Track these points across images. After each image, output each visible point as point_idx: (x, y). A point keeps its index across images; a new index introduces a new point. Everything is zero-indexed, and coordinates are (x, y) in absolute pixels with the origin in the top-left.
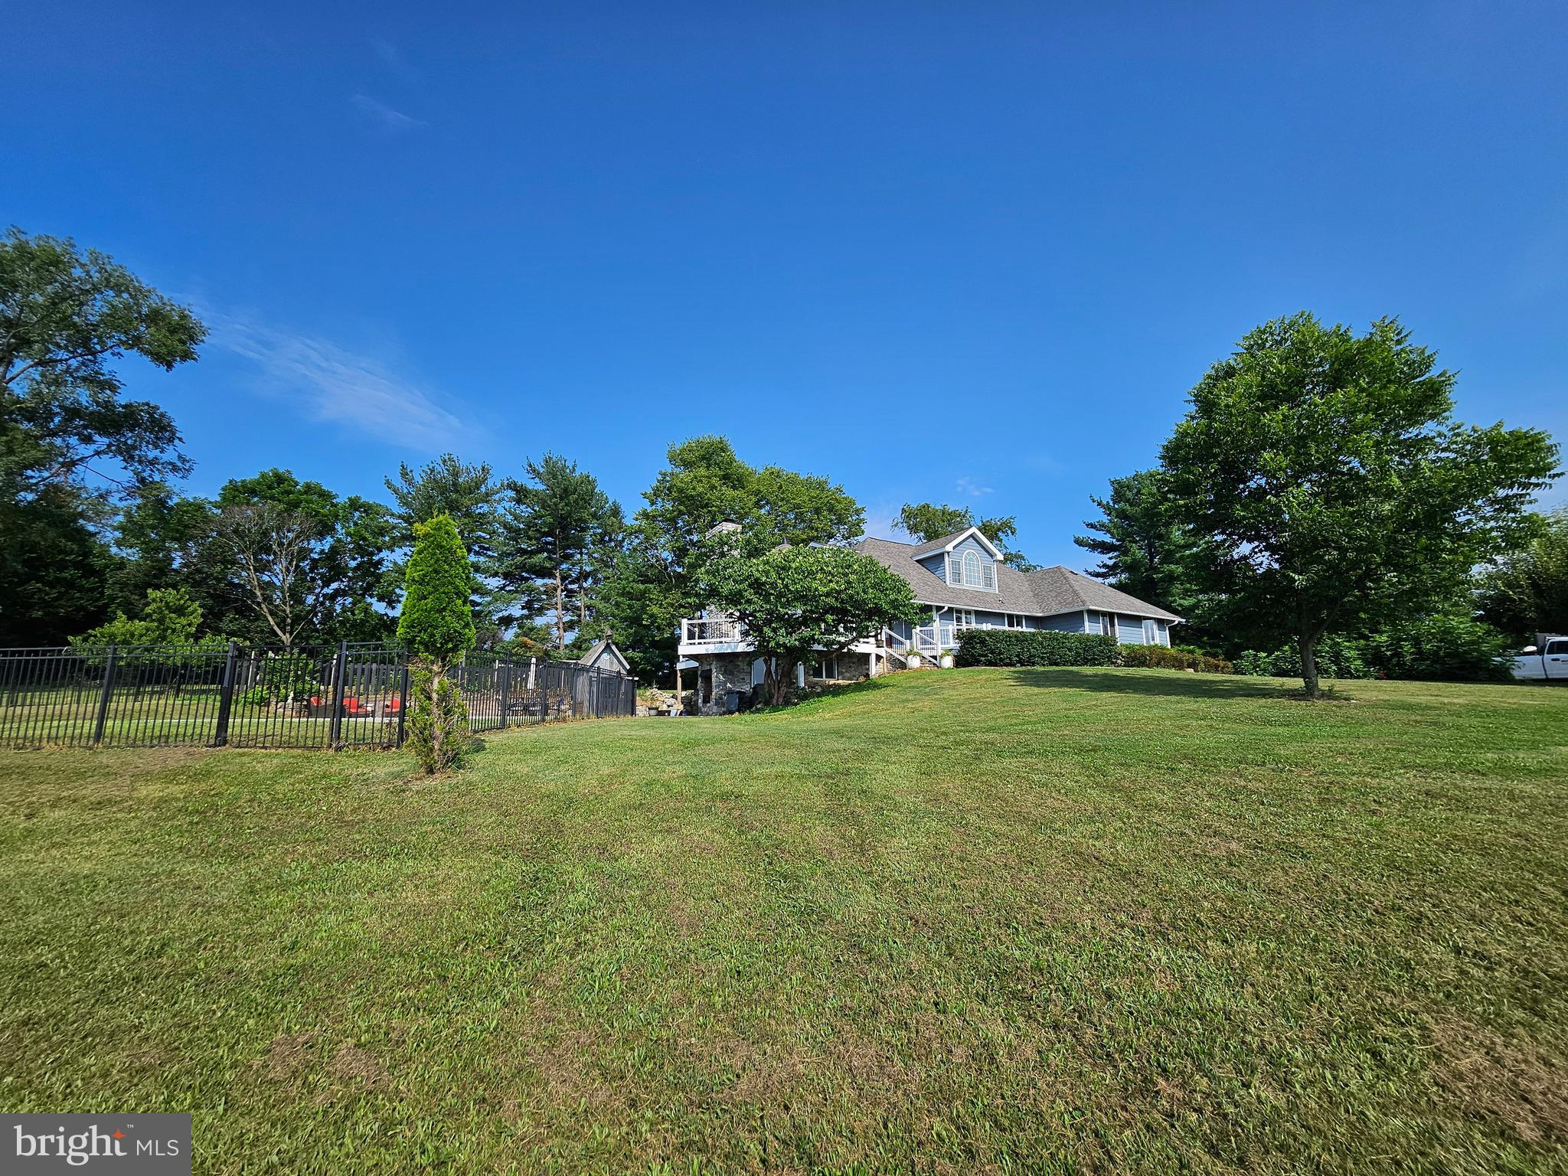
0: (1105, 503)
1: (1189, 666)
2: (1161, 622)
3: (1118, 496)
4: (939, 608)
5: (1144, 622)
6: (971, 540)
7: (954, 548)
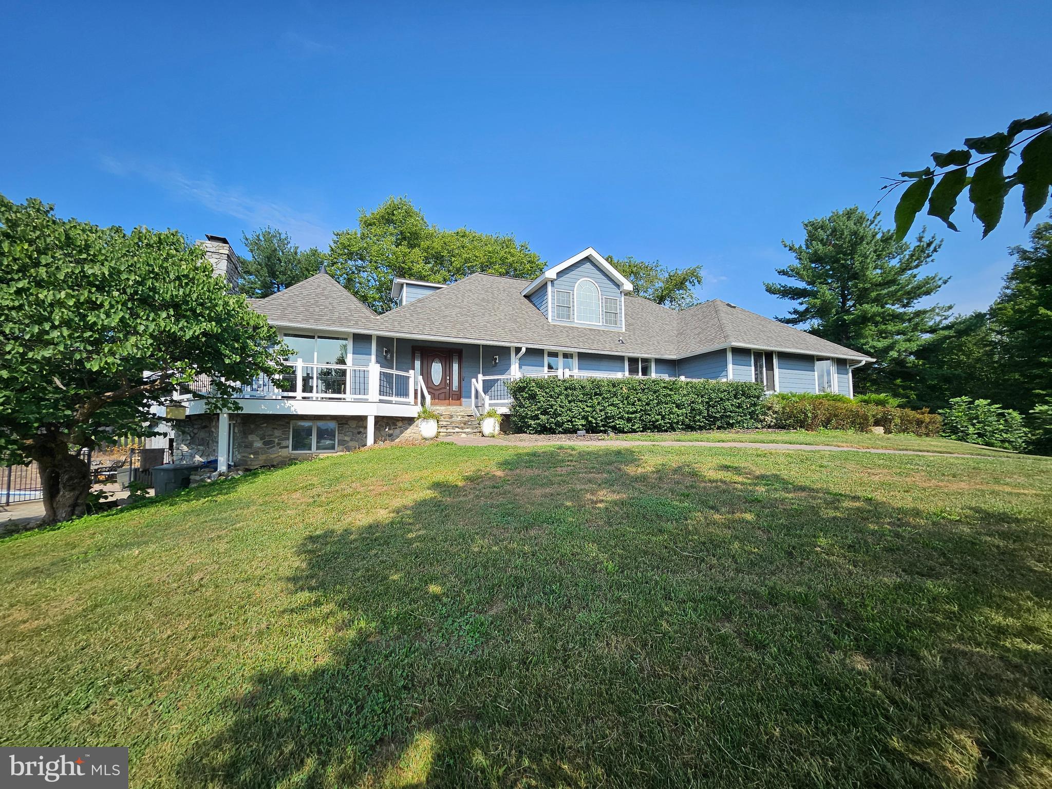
0: (797, 246)
1: (877, 423)
2: (841, 363)
3: (812, 237)
4: (518, 350)
5: (818, 364)
6: (588, 265)
7: (560, 274)
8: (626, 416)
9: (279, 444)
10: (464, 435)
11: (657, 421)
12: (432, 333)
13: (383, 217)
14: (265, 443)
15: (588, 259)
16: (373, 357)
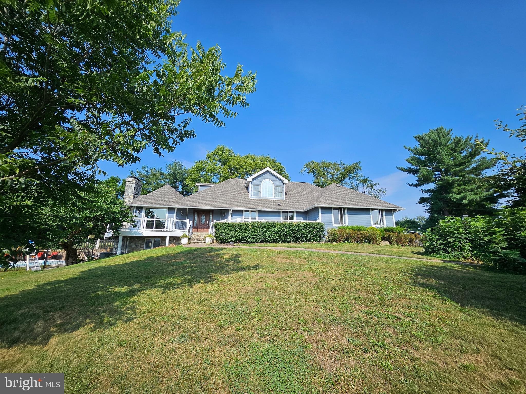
2: (388, 211)
5: (372, 212)
6: (268, 174)
7: (253, 179)
8: (252, 237)
9: (140, 246)
10: (200, 244)
11: (267, 238)
12: (195, 206)
13: (214, 154)
14: (136, 246)
15: (267, 171)
16: (175, 215)
